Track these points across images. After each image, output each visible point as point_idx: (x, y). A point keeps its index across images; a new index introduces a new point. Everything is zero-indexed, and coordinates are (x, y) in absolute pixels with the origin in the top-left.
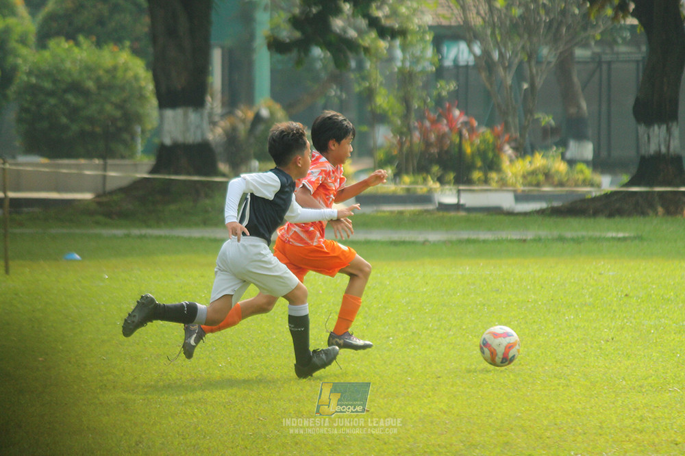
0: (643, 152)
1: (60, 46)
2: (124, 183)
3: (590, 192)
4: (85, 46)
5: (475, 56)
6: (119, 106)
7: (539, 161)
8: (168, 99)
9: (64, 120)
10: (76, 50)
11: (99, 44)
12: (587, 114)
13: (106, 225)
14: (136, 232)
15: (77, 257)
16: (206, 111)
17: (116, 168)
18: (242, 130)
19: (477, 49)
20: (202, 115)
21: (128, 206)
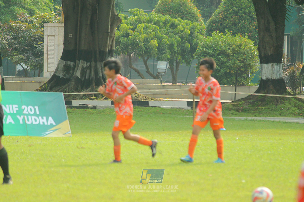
1: (216, 35)
4: (227, 35)
8: (264, 59)
10: (224, 36)
11: (234, 34)
13: (236, 115)
14: (250, 118)
18: (297, 73)
20: (280, 66)
21: (246, 107)
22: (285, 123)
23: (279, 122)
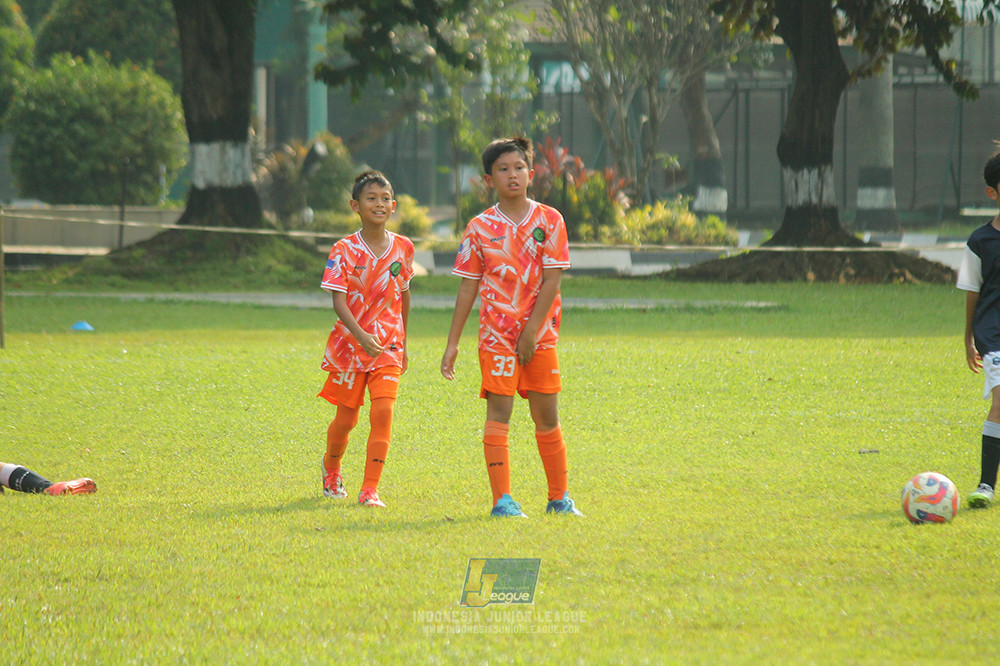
0: (790, 202)
1: (67, 64)
2: (147, 236)
3: (724, 252)
4: (96, 65)
5: (581, 80)
6: (142, 140)
7: (661, 212)
8: (200, 131)
9: (70, 156)
10: (86, 69)
11: (115, 62)
12: (720, 154)
13: (122, 288)
14: (161, 296)
15: (89, 327)
16: (248, 147)
17: (136, 216)
18: (293, 169)
19: (585, 73)
20: (243, 151)
21: (152, 264)
22: (260, 307)
23: (242, 306)
